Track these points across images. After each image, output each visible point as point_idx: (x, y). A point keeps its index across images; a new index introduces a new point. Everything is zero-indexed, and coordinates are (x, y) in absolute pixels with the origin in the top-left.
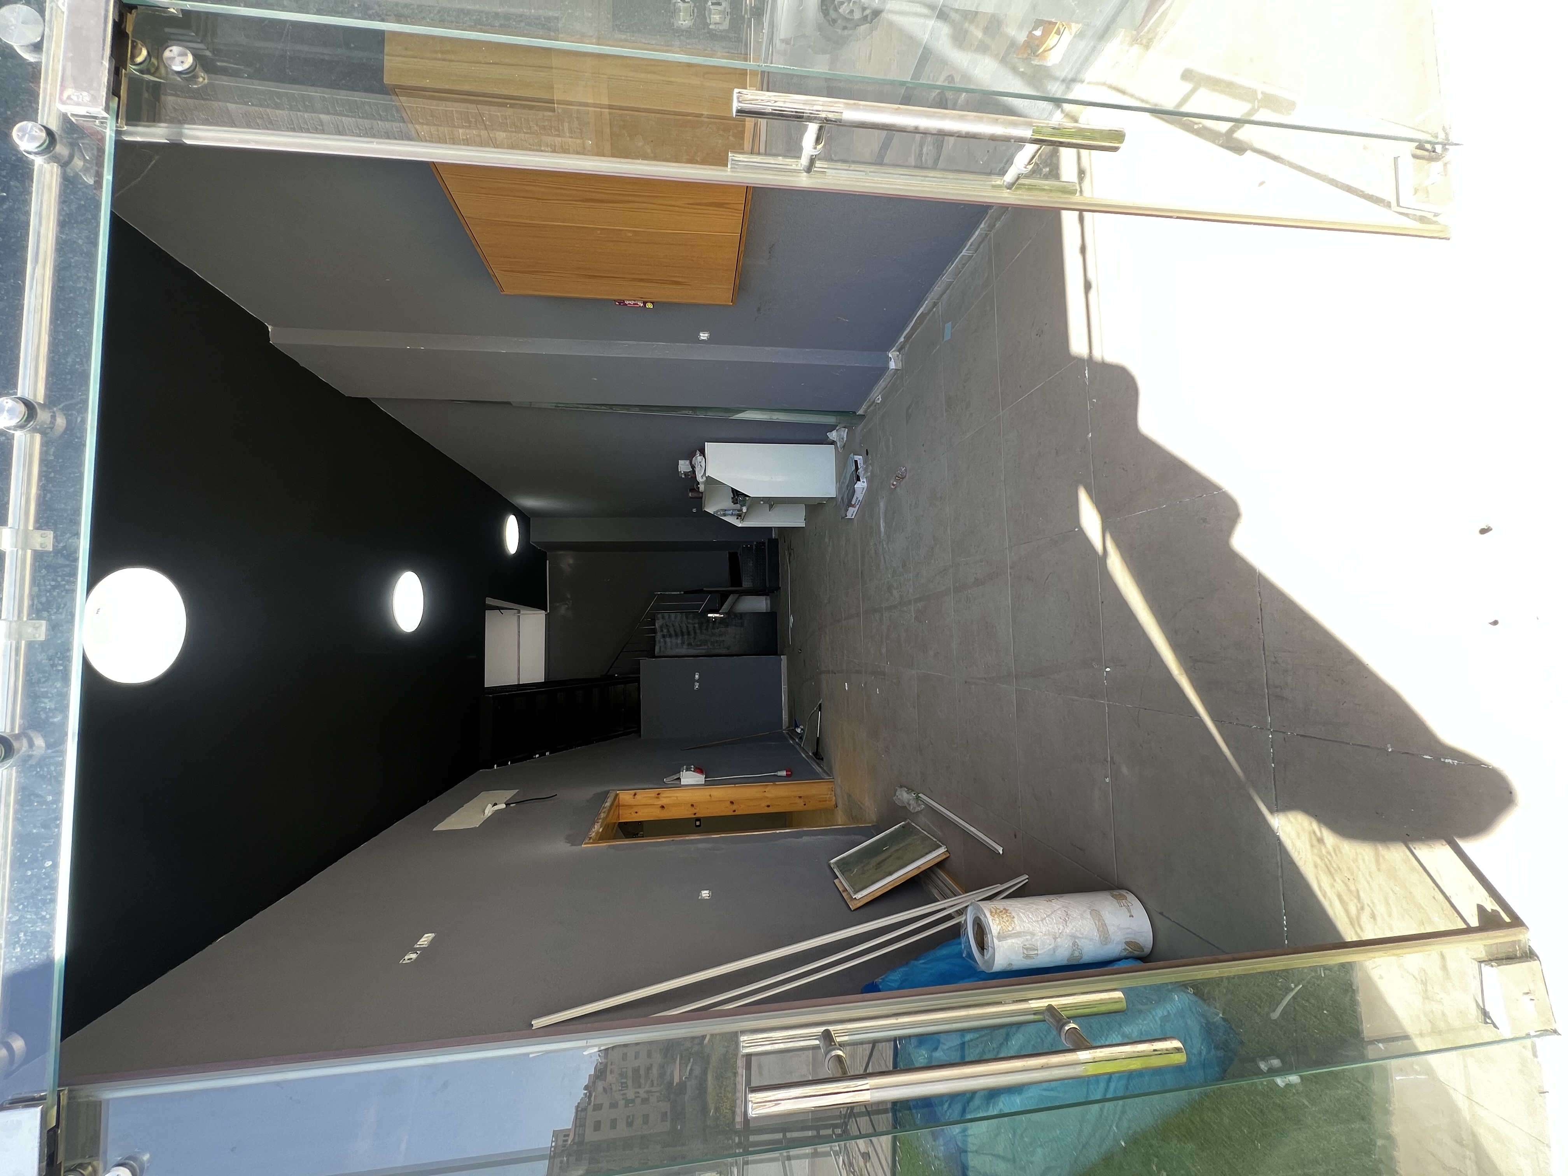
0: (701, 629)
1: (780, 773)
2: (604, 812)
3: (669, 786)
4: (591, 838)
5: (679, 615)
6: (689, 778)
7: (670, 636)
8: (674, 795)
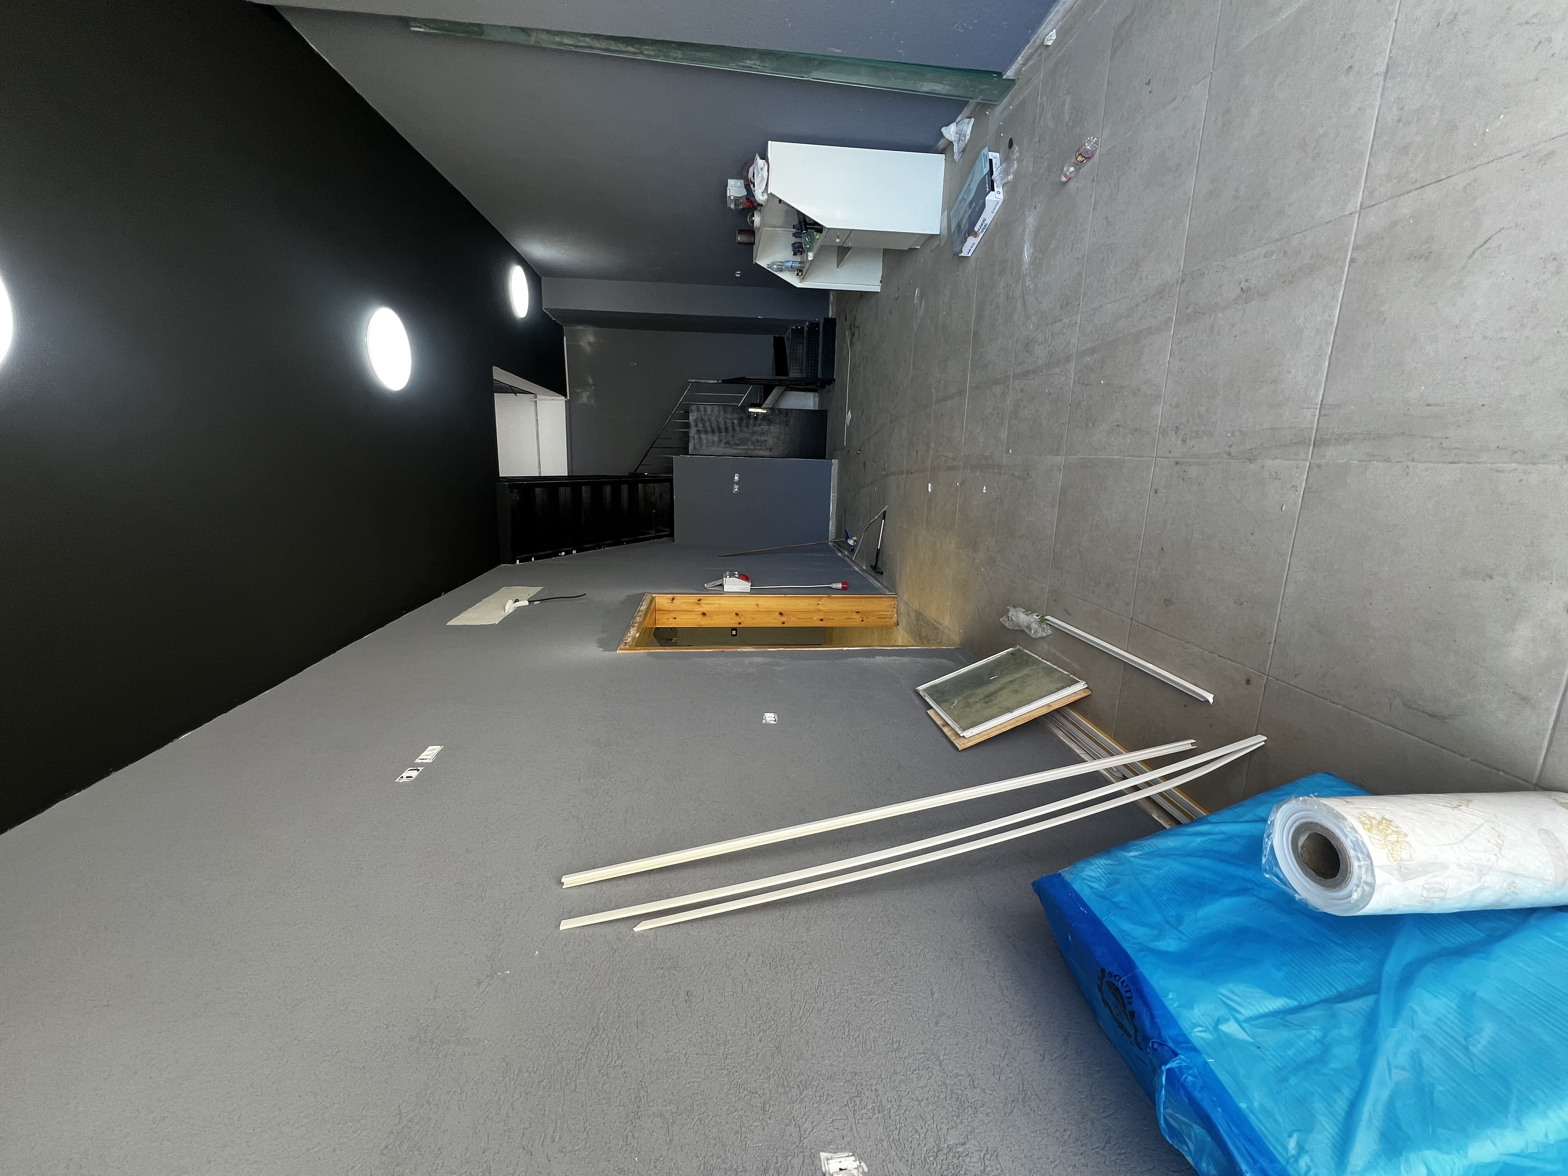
0: (740, 426)
1: (834, 586)
2: (640, 616)
3: (711, 592)
4: (626, 643)
5: (716, 408)
6: (733, 584)
7: (706, 432)
8: (717, 602)
